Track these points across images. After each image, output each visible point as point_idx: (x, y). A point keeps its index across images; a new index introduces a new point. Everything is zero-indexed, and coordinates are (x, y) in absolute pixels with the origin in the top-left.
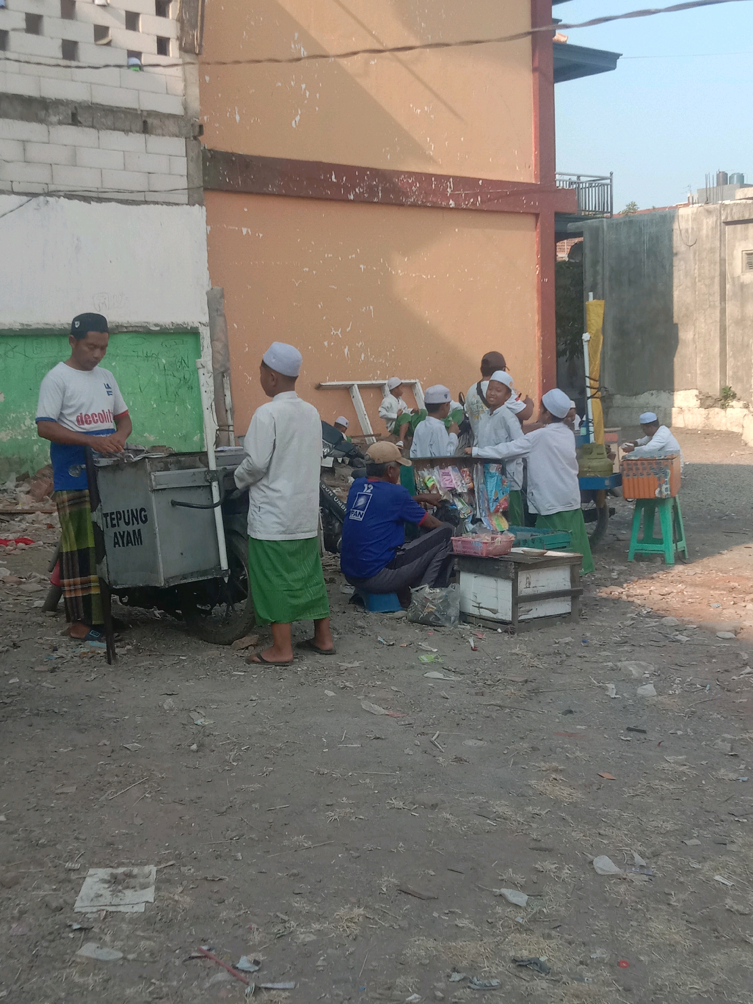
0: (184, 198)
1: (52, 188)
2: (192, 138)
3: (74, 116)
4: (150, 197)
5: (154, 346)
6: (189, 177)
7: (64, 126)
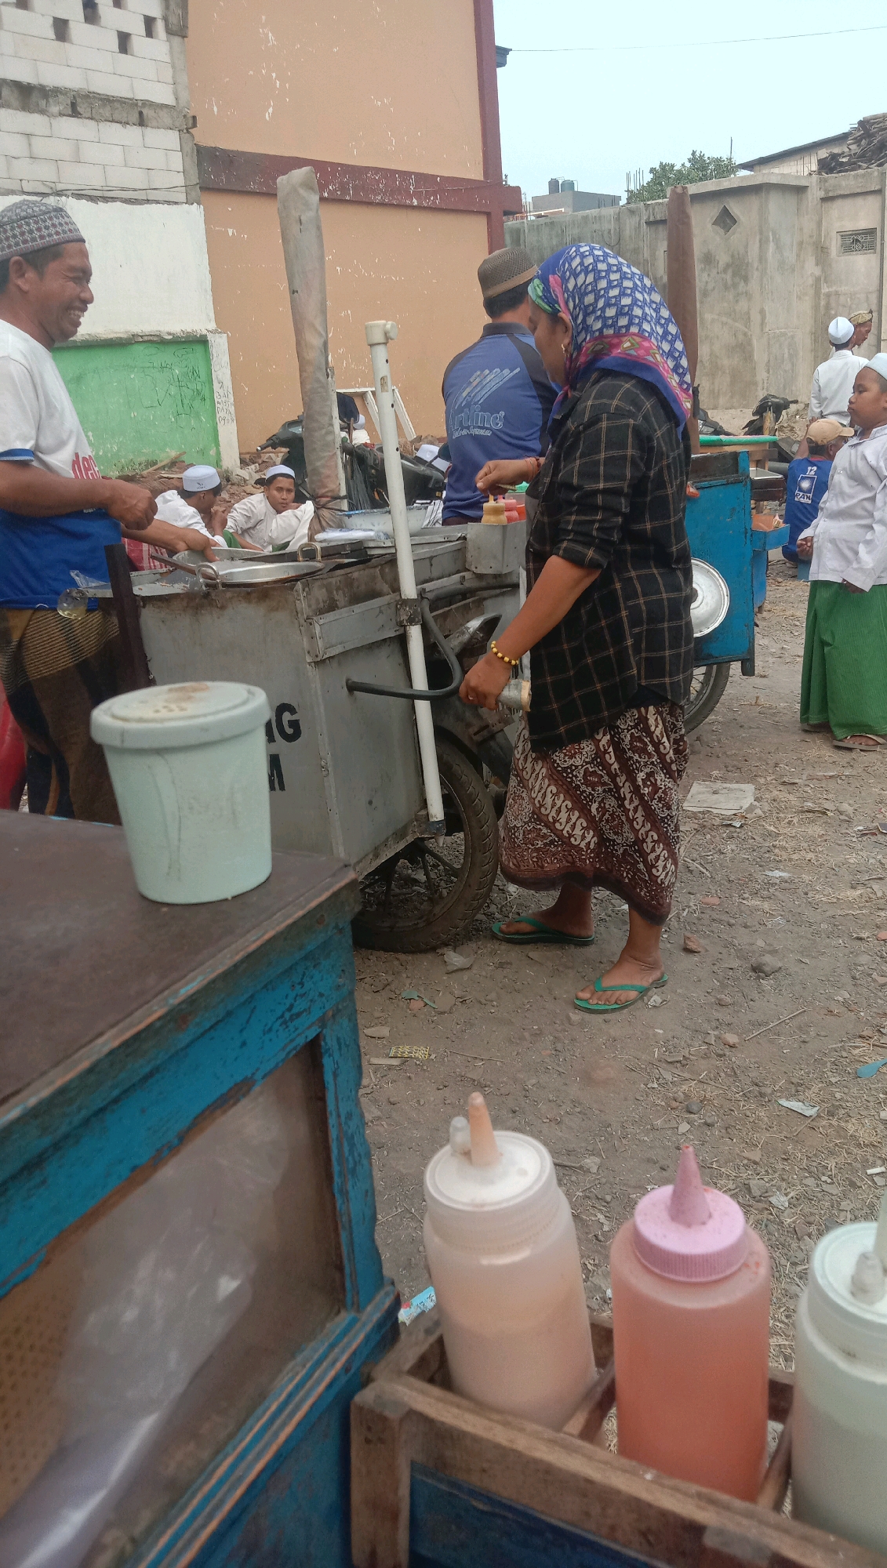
0: (182, 197)
1: (60, 187)
2: (185, 131)
3: (73, 105)
4: (152, 195)
5: (166, 356)
6: (186, 173)
7: (65, 117)
